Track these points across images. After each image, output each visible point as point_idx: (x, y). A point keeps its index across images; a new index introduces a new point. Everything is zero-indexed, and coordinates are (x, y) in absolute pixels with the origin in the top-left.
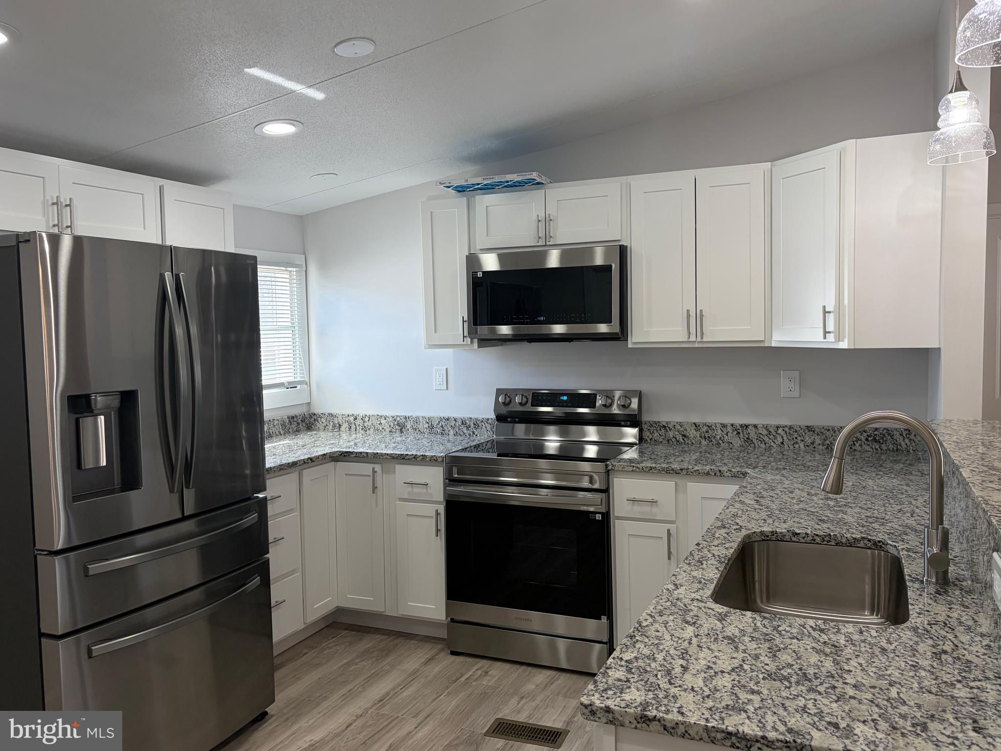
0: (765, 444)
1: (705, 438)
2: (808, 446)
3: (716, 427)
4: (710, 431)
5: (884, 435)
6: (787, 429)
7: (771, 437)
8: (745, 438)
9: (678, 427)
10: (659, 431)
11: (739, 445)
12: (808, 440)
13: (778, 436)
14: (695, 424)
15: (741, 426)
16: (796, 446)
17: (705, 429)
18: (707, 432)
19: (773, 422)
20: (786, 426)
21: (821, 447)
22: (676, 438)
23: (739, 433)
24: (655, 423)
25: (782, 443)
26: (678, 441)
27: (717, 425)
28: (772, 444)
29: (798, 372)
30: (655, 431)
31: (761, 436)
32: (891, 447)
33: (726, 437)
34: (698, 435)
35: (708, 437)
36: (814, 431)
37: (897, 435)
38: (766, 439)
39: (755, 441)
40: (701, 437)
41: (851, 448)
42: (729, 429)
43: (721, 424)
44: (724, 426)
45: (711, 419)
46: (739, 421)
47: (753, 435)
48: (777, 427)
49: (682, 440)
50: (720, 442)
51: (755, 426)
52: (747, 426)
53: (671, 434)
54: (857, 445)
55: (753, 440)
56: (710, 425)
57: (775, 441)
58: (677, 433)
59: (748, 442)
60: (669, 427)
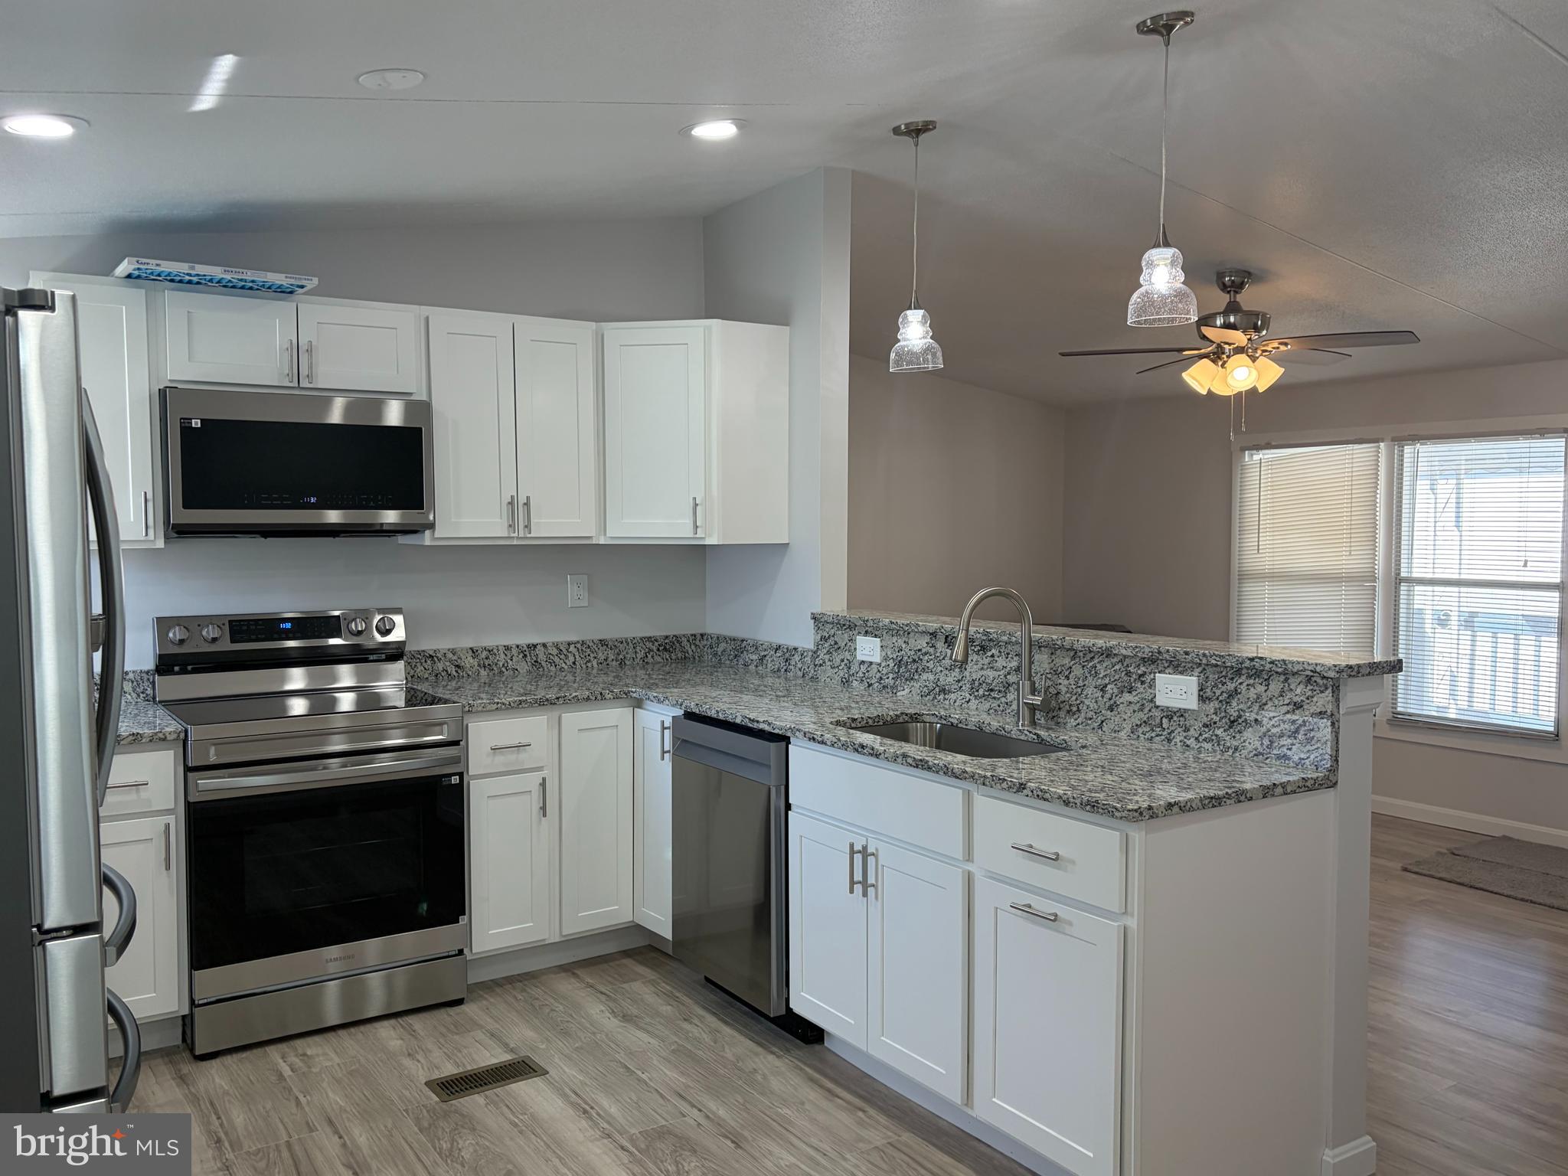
0: (556, 666)
1: (485, 667)
2: (601, 663)
3: (498, 650)
4: (490, 657)
5: (674, 643)
6: (579, 646)
7: (562, 657)
8: (533, 661)
9: (450, 655)
10: (424, 664)
11: (525, 671)
12: (602, 657)
13: (569, 655)
14: (471, 649)
15: (528, 646)
16: (589, 665)
17: (485, 653)
18: (487, 658)
19: (562, 638)
20: (578, 642)
21: (614, 663)
22: (447, 671)
23: (525, 656)
24: (419, 652)
25: (574, 663)
26: (450, 675)
27: (500, 648)
28: (564, 665)
29: (586, 577)
30: (418, 665)
31: (551, 656)
32: (680, 655)
33: (510, 662)
34: (476, 664)
35: (489, 665)
36: (607, 645)
37: (685, 643)
38: (557, 660)
39: (543, 664)
40: (479, 665)
41: (644, 661)
42: (515, 651)
43: (505, 646)
44: (508, 648)
45: (490, 641)
46: (524, 640)
47: (542, 657)
48: (569, 644)
49: (454, 673)
50: (503, 669)
51: (544, 645)
52: (535, 646)
53: (440, 666)
54: (650, 656)
55: (542, 662)
56: (491, 649)
57: (567, 661)
58: (448, 664)
59: (536, 666)
60: (437, 657)
